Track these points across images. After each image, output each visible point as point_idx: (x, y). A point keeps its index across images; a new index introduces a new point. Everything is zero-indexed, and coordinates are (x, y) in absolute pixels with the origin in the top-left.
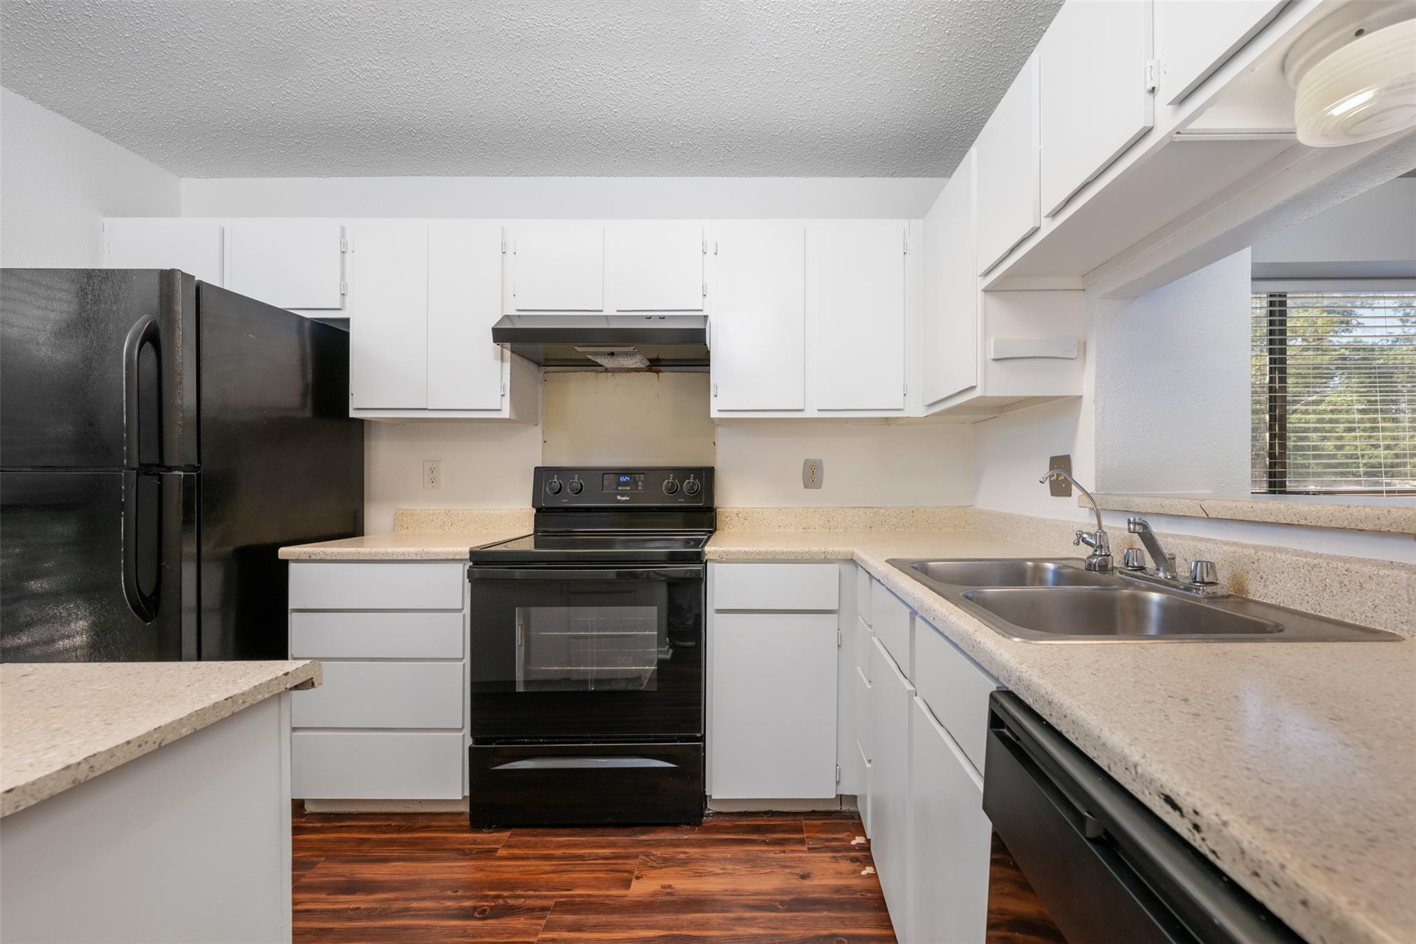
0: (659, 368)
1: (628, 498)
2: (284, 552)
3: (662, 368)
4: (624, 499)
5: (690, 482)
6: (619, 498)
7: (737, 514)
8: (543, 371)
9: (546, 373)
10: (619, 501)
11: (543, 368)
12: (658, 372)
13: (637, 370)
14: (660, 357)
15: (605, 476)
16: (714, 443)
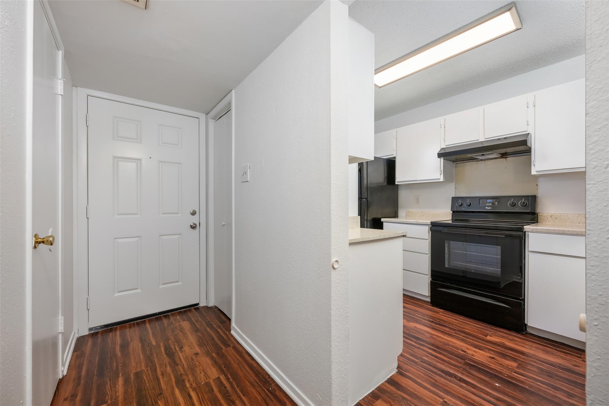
0: (507, 156)
1: (491, 208)
2: (382, 220)
3: (508, 156)
4: (489, 208)
5: (522, 202)
6: (487, 208)
7: (551, 216)
8: (455, 163)
9: (456, 164)
10: (487, 209)
11: (455, 162)
12: (506, 158)
13: (495, 158)
14: (507, 152)
15: (481, 200)
16: (537, 185)
